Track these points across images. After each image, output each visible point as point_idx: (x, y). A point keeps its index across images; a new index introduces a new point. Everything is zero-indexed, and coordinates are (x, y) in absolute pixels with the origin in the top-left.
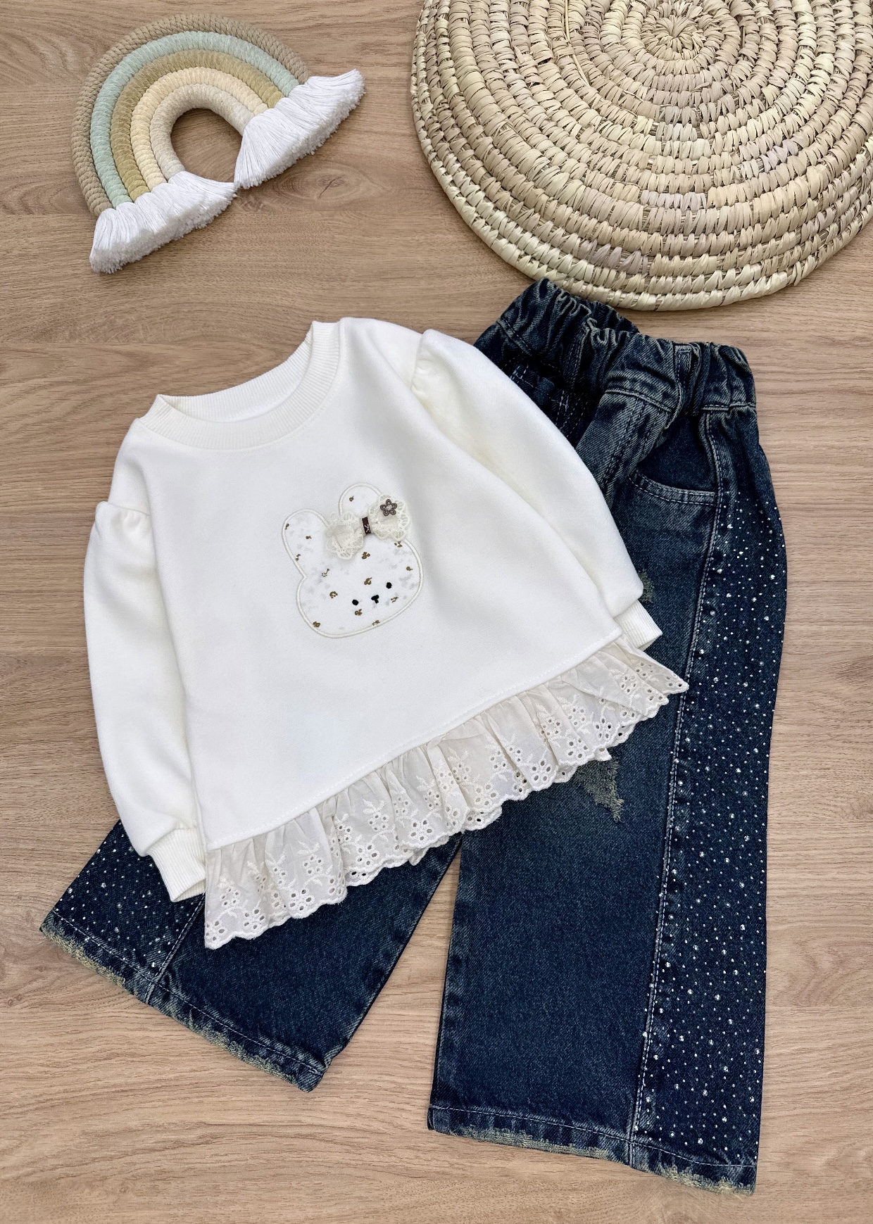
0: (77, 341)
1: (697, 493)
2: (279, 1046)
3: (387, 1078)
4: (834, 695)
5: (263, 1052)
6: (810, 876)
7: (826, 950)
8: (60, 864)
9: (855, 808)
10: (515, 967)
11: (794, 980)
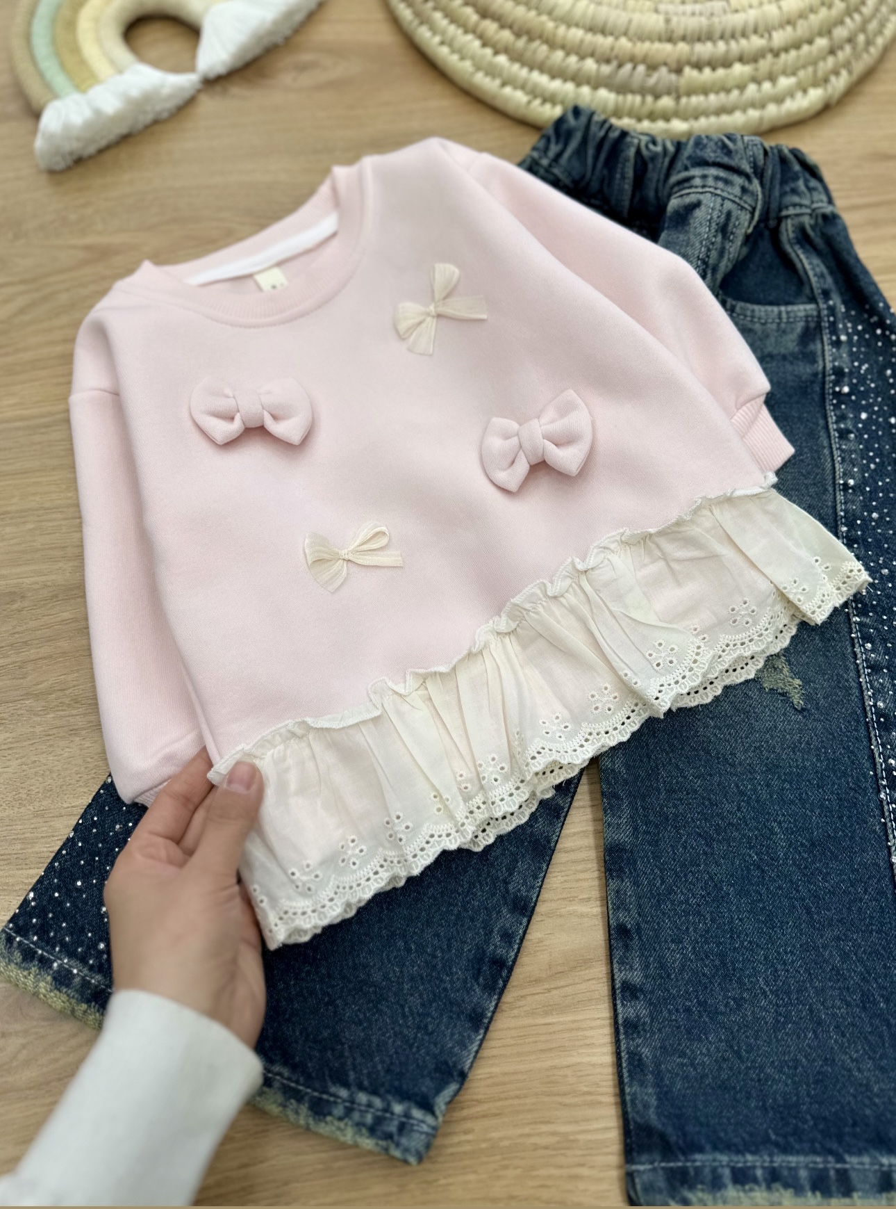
1: (795, 308)
2: (362, 1098)
3: (544, 1128)
5: (339, 1111)
10: (707, 932)
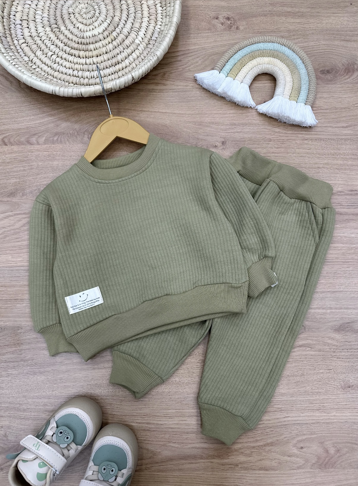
0: (25, 197)
4: (333, 339)
6: (325, 414)
7: (332, 445)
8: (18, 413)
9: (342, 386)
11: (319, 458)
